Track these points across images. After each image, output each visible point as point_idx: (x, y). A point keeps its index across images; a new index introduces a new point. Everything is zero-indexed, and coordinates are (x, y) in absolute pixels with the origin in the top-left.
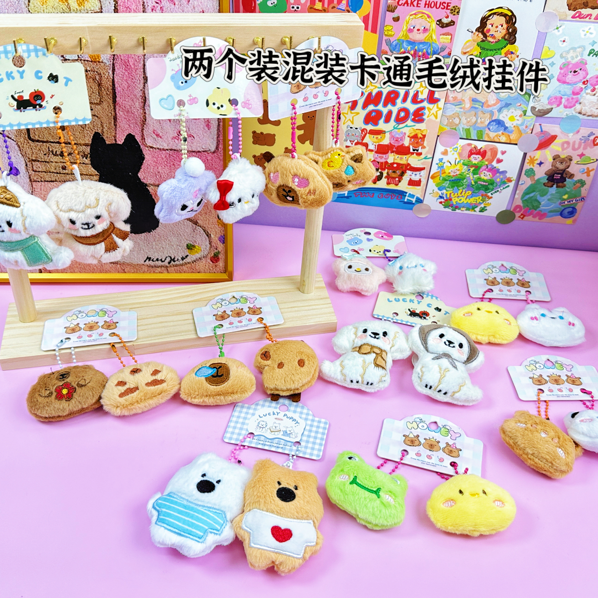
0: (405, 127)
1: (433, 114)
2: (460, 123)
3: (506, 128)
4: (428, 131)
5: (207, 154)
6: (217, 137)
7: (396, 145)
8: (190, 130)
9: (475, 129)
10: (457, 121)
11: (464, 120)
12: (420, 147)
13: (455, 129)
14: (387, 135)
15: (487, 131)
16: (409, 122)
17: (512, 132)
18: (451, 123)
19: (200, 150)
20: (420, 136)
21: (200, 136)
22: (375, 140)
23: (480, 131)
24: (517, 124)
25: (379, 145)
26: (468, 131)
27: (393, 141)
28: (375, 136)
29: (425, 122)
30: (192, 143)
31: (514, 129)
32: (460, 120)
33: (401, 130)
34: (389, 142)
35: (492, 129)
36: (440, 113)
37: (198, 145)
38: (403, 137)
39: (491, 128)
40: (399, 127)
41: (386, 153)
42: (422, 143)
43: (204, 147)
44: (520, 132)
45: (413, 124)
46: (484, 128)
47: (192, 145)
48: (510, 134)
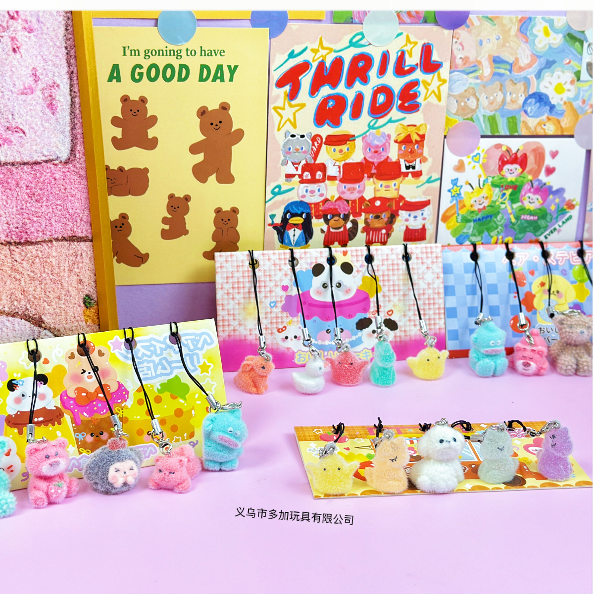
0: (387, 123)
1: (433, 92)
2: (477, 107)
3: (552, 107)
4: (428, 127)
5: (52, 166)
6: (72, 129)
7: (376, 161)
8: (16, 116)
9: (503, 116)
10: (472, 103)
11: (484, 102)
12: (418, 160)
13: (472, 119)
14: (359, 142)
15: (523, 117)
16: (395, 113)
17: (562, 114)
18: (463, 109)
19: (39, 160)
20: (415, 137)
21: (36, 128)
22: (338, 155)
23: (512, 118)
24: (568, 98)
25: (346, 165)
26: (492, 120)
27: (370, 155)
28: (338, 148)
29: (421, 109)
30: (22, 145)
31: (564, 107)
32: (478, 100)
33: (382, 130)
34: (363, 156)
35: (531, 112)
36: (445, 89)
37: (34, 148)
38: (387, 144)
39: (529, 111)
40: (377, 125)
41: (359, 180)
42: (420, 151)
43: (46, 153)
44: (575, 113)
45: (400, 115)
46: (518, 112)
47: (21, 150)
48: (559, 118)
